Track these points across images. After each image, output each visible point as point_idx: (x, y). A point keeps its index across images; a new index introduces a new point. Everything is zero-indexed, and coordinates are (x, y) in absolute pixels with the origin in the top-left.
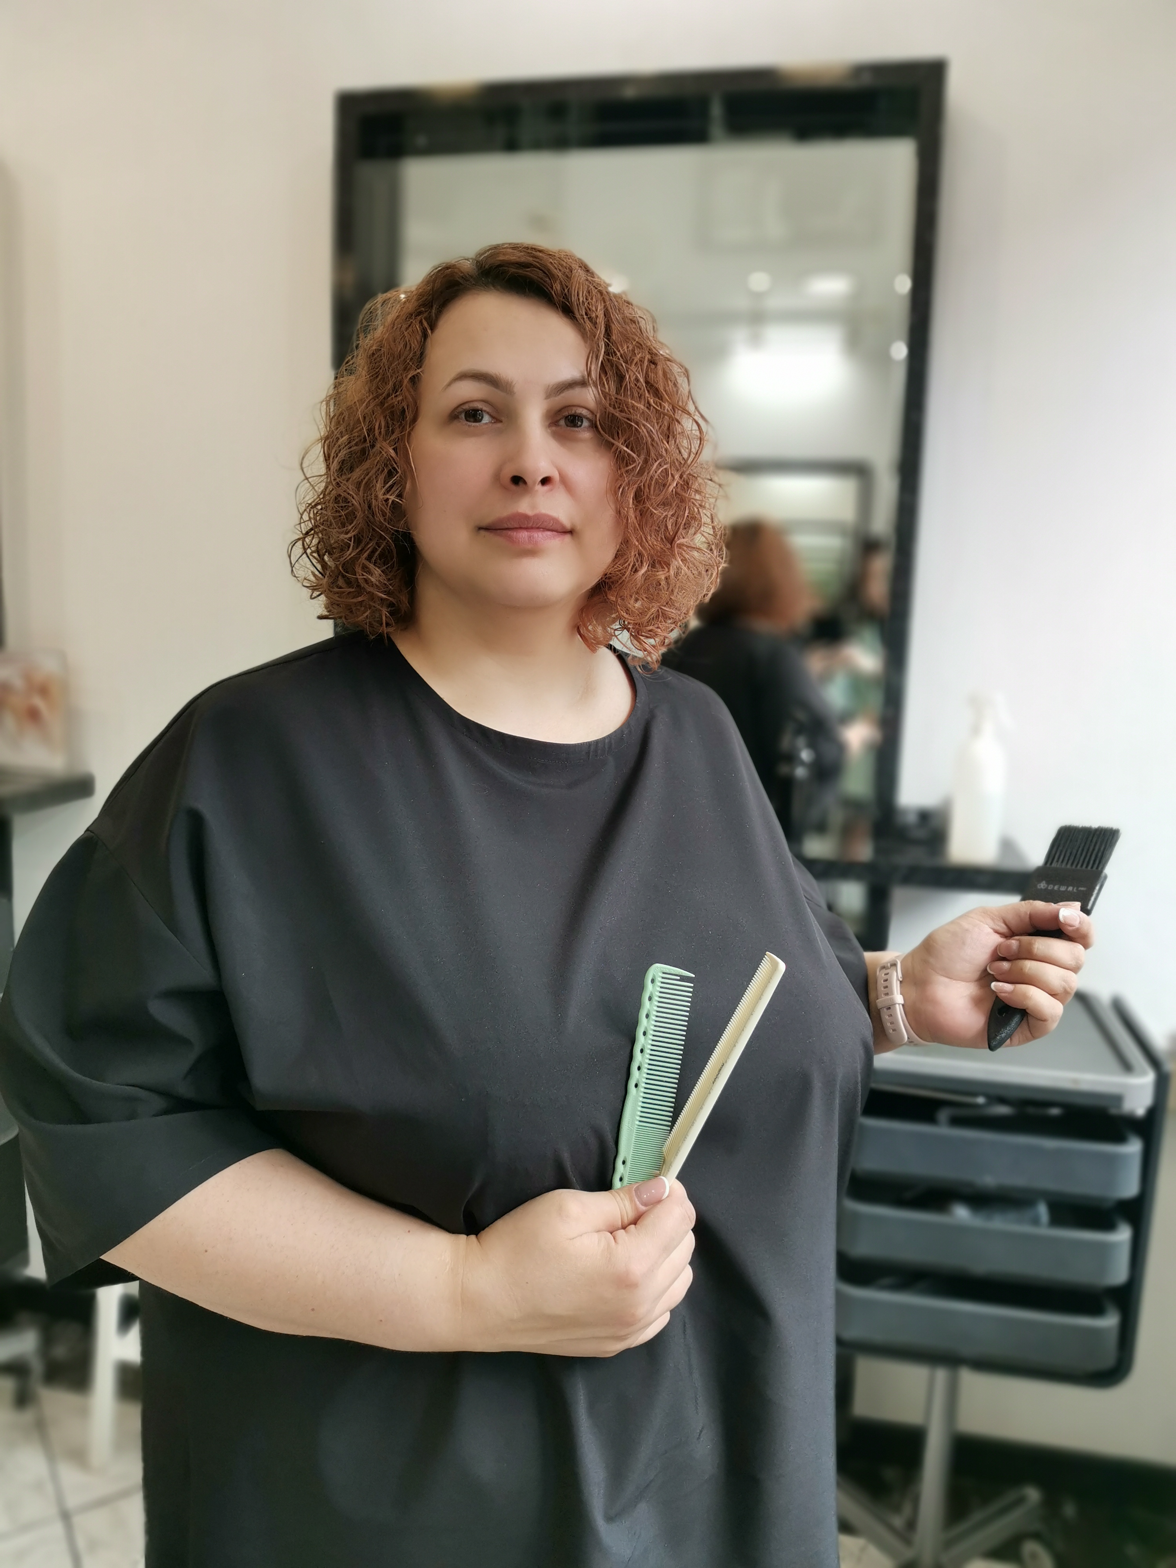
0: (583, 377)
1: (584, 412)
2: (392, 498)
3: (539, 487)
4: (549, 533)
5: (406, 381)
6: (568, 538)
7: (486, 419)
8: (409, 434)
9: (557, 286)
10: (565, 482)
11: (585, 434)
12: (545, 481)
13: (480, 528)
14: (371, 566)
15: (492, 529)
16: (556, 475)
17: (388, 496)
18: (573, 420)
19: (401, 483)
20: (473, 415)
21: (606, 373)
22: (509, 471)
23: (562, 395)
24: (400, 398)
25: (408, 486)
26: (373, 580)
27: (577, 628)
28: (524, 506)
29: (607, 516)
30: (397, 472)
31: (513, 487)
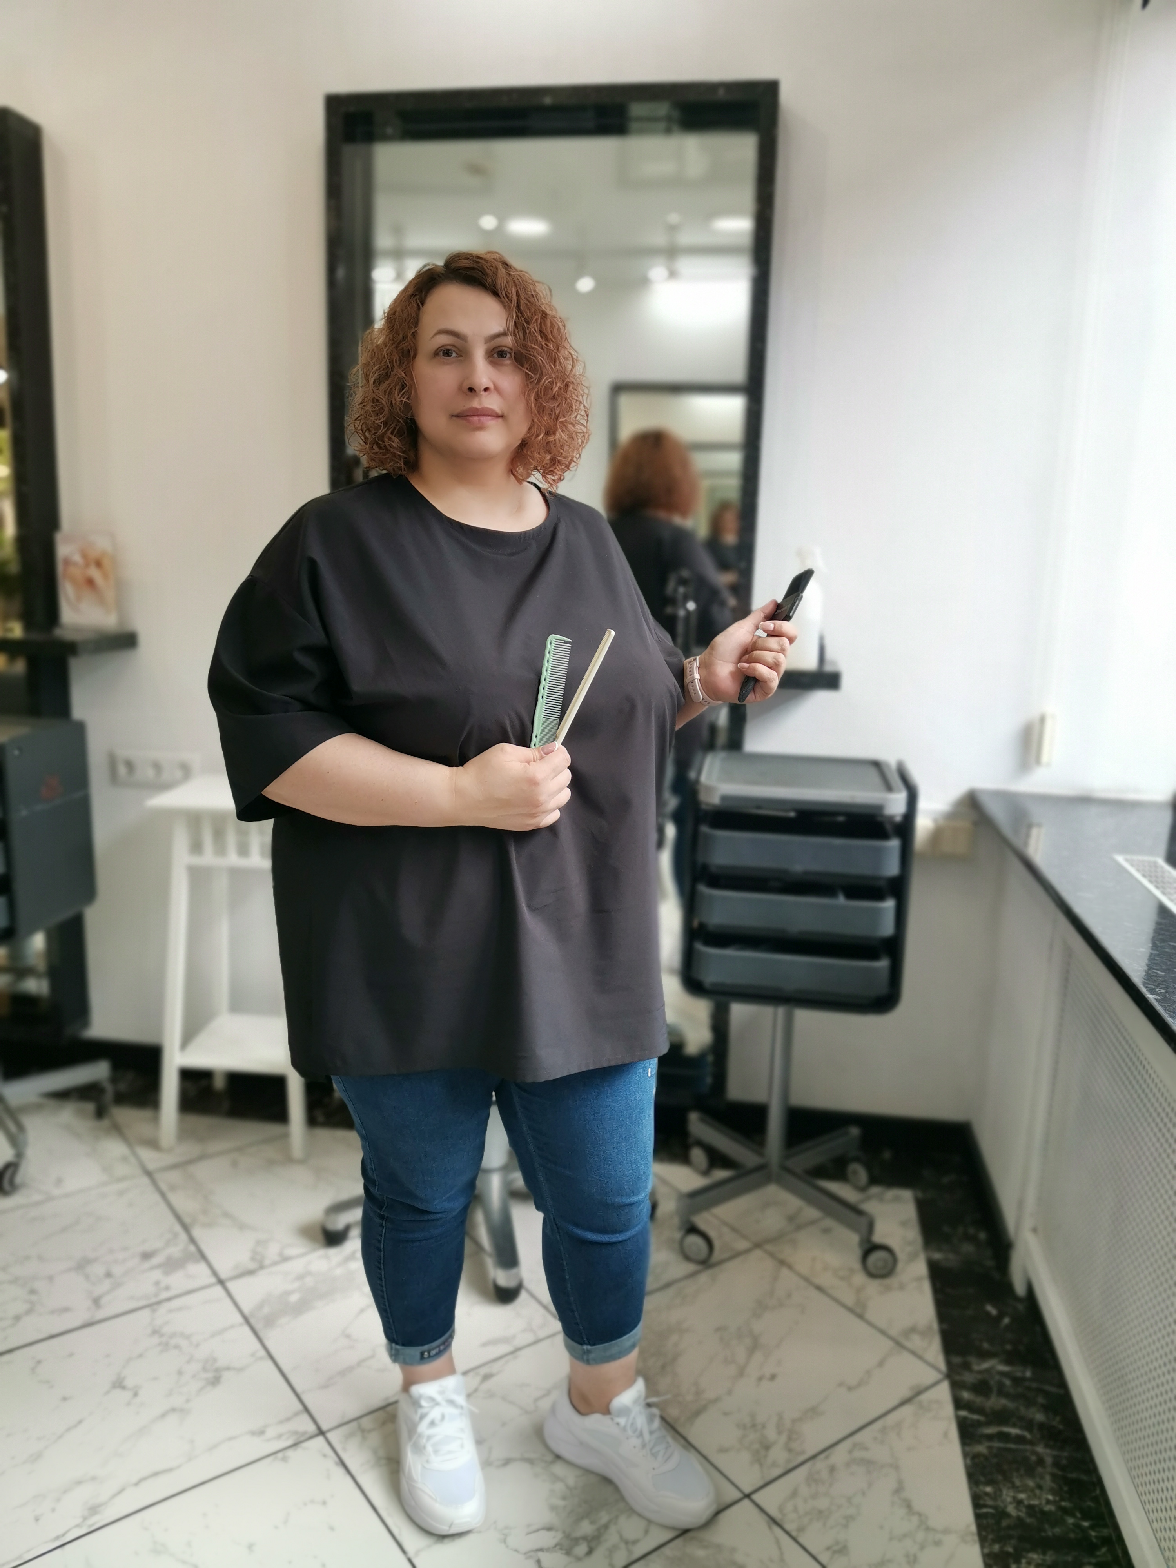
0: (504, 330)
1: (506, 349)
2: (404, 400)
3: (483, 393)
4: (490, 417)
5: (409, 335)
6: (500, 420)
7: (454, 355)
8: (412, 364)
9: (490, 280)
10: (496, 388)
11: (507, 361)
12: (486, 389)
13: (453, 416)
14: (393, 437)
15: (461, 416)
16: (491, 386)
17: (402, 399)
18: (502, 354)
19: (409, 392)
20: (447, 353)
21: (518, 329)
22: (466, 386)
23: (494, 341)
24: (406, 344)
25: (413, 392)
26: (394, 445)
27: (512, 471)
28: (475, 404)
29: (521, 408)
30: (407, 386)
31: (469, 393)
